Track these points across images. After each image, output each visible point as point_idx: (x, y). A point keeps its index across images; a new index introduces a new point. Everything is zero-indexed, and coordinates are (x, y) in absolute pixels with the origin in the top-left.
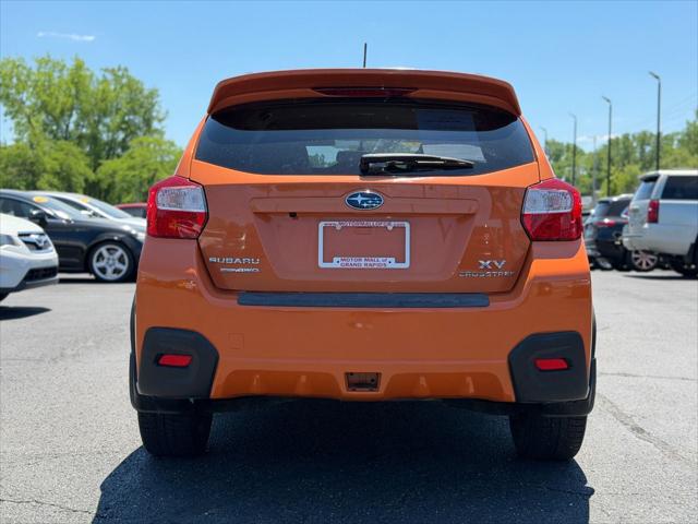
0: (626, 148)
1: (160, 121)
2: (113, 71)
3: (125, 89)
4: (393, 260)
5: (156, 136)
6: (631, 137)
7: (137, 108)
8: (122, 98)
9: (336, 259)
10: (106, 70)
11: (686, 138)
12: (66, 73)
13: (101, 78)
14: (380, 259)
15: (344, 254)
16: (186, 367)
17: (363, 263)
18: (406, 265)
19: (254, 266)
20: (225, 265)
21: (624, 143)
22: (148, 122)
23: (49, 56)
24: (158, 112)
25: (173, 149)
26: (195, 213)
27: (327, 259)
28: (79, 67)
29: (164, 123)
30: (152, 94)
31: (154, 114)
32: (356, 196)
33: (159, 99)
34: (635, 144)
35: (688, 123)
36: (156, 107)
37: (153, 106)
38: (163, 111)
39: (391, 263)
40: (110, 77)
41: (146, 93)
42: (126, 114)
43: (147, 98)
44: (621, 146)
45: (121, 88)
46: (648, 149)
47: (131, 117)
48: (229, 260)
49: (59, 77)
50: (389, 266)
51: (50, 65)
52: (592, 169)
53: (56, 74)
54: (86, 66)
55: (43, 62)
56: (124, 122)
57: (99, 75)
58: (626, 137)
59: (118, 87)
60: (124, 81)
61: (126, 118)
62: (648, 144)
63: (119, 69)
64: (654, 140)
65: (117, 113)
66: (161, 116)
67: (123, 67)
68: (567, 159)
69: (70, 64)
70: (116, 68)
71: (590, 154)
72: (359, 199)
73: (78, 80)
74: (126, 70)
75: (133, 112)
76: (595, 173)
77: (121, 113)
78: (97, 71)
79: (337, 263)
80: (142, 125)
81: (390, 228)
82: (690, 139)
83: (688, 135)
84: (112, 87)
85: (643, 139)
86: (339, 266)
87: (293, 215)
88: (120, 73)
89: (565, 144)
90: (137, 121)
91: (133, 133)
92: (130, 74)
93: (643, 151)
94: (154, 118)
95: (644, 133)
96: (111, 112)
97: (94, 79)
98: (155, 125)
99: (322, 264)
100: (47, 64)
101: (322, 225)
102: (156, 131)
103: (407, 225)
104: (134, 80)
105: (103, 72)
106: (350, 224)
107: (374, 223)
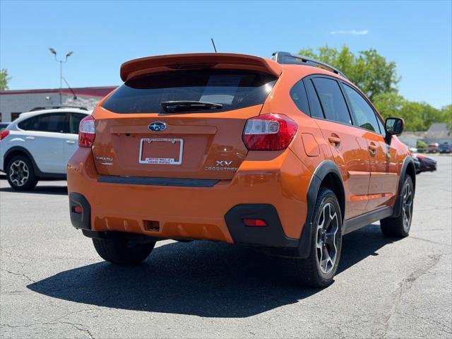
1: (396, 83)
2: (366, 53)
3: (374, 63)
4: (173, 160)
5: (393, 93)
7: (381, 75)
8: (371, 70)
9: (147, 159)
10: (362, 52)
12: (337, 56)
13: (358, 58)
14: (167, 159)
15: (151, 156)
16: (81, 213)
17: (159, 161)
18: (180, 163)
19: (110, 162)
22: (387, 84)
23: (327, 46)
24: (394, 77)
25: (402, 101)
27: (143, 159)
28: (345, 52)
29: (398, 84)
30: (392, 65)
31: (392, 79)
32: (153, 124)
33: (395, 69)
36: (394, 74)
37: (392, 73)
38: (398, 76)
39: (172, 162)
40: (364, 56)
41: (387, 65)
42: (373, 80)
43: (387, 68)
45: (371, 63)
47: (377, 81)
49: (333, 59)
50: (171, 163)
51: (328, 52)
53: (331, 58)
54: (349, 51)
55: (323, 51)
56: (372, 85)
57: (357, 56)
59: (369, 62)
60: (374, 58)
61: (374, 82)
63: (371, 51)
65: (367, 79)
66: (396, 80)
67: (373, 49)
69: (340, 50)
70: (369, 51)
72: (154, 126)
73: (344, 60)
74: (375, 51)
75: (378, 78)
77: (370, 79)
78: (356, 53)
79: (147, 161)
80: (383, 86)
81: (173, 142)
84: (365, 63)
87: (128, 135)
88: (371, 54)
90: (380, 84)
91: (378, 92)
92: (377, 53)
94: (391, 81)
96: (364, 79)
97: (354, 58)
98: (392, 86)
99: (141, 162)
100: (325, 51)
101: (142, 140)
102: (393, 89)
103: (182, 141)
104: (380, 57)
105: (360, 54)
106: (154, 140)
107: (165, 140)
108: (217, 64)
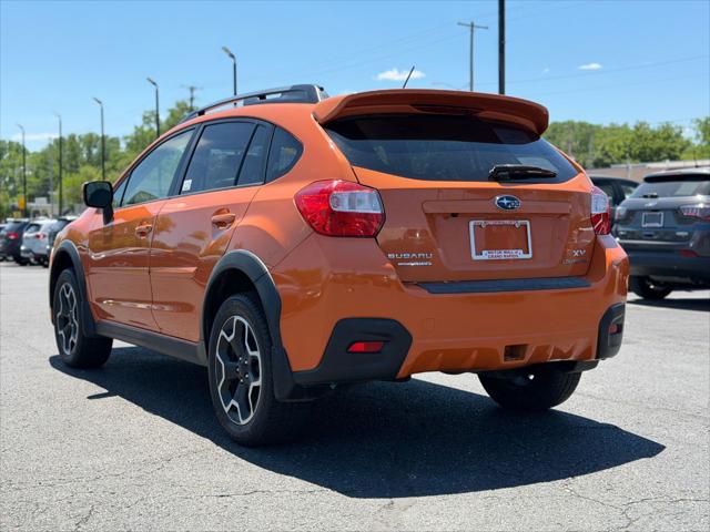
0: (73, 149)
4: (521, 251)
6: (77, 138)
9: (484, 252)
11: (134, 142)
14: (514, 251)
15: (489, 248)
16: (378, 352)
17: (502, 255)
18: (530, 256)
19: (428, 260)
20: (403, 260)
21: (71, 144)
26: (372, 214)
27: (479, 253)
34: (81, 146)
35: (136, 127)
39: (520, 254)
44: (67, 147)
46: (95, 151)
48: (406, 256)
50: (519, 257)
52: (38, 168)
58: (72, 137)
62: (95, 147)
64: (99, 142)
68: (10, 157)
71: (34, 153)
76: (42, 173)
79: (485, 255)
81: (518, 226)
82: (138, 143)
83: (136, 139)
85: (90, 141)
86: (486, 258)
87: (454, 215)
89: (7, 142)
93: (90, 152)
95: (91, 135)
99: (475, 257)
101: (472, 224)
103: (528, 223)
106: (491, 223)
107: (507, 222)
108: (483, 110)
